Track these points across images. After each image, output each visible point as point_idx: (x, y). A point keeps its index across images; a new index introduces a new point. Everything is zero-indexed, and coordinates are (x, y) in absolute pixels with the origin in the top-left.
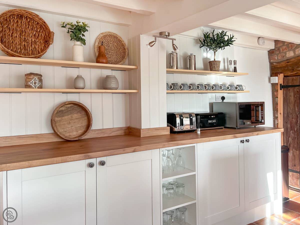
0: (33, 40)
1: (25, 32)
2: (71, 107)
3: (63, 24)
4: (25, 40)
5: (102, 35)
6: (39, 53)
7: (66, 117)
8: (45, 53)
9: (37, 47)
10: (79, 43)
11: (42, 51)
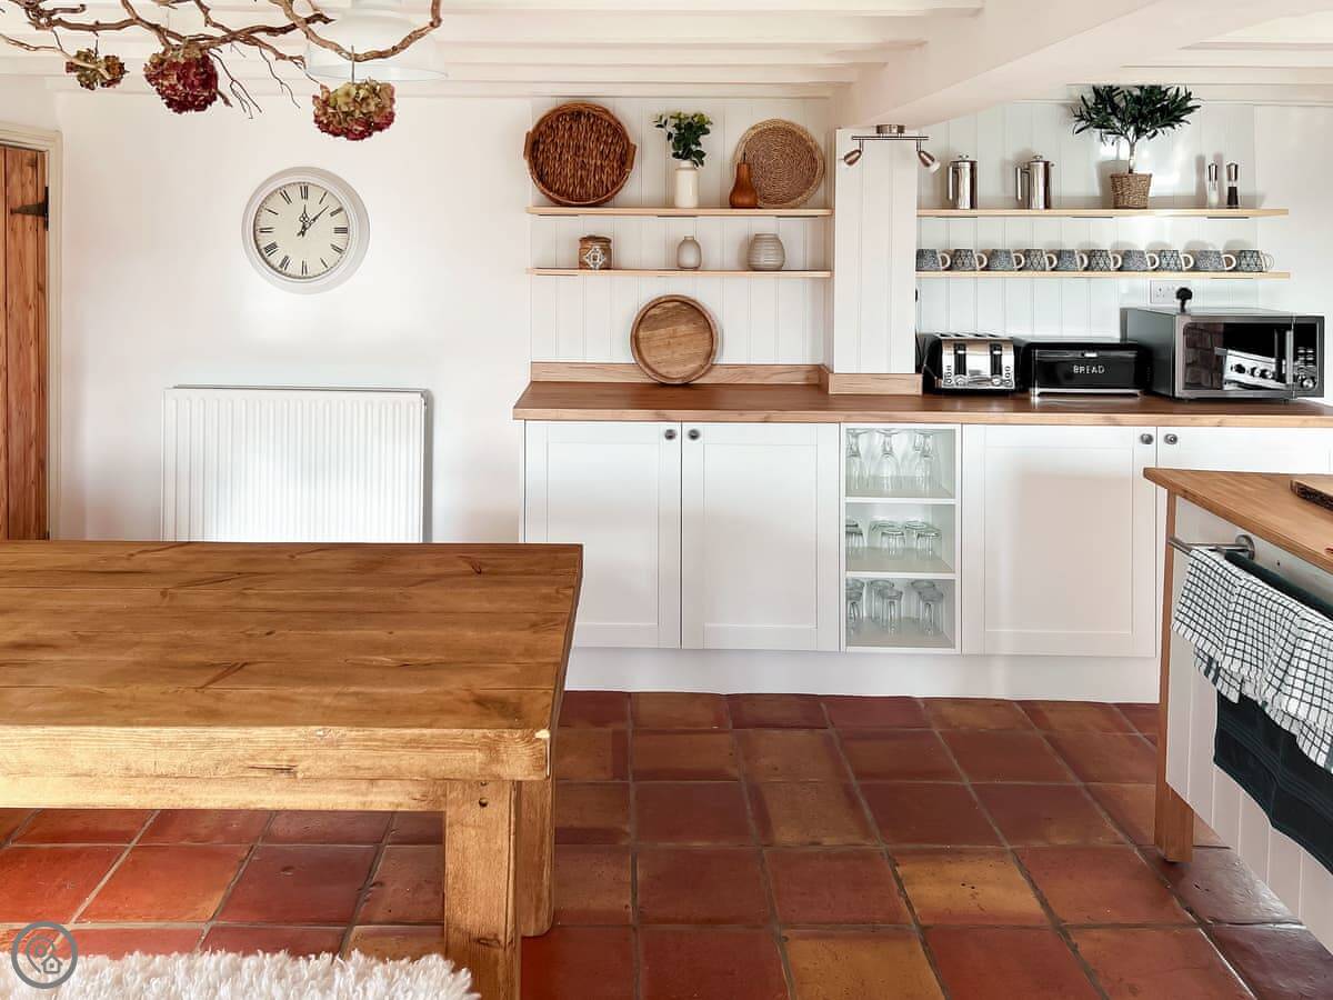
0: (599, 163)
1: (585, 149)
2: (675, 307)
3: (661, 118)
4: (583, 166)
5: (753, 132)
6: (608, 191)
7: (662, 331)
8: (619, 190)
9: (604, 178)
10: (686, 163)
11: (614, 184)
